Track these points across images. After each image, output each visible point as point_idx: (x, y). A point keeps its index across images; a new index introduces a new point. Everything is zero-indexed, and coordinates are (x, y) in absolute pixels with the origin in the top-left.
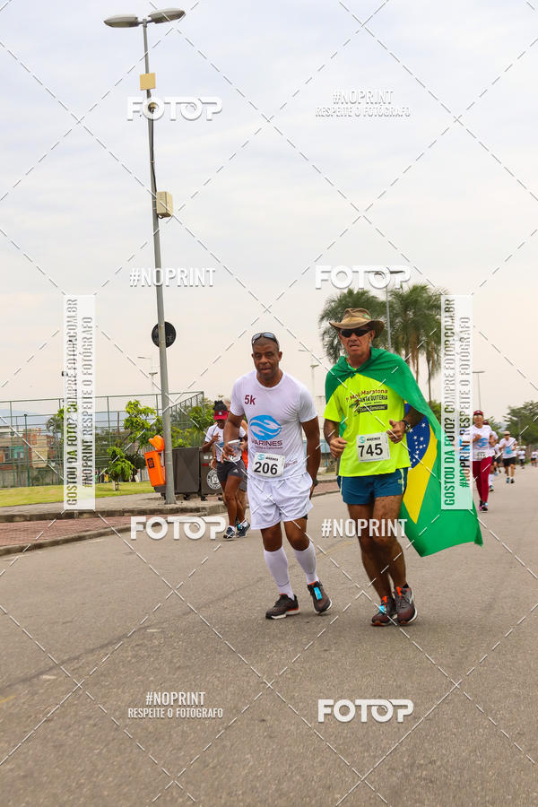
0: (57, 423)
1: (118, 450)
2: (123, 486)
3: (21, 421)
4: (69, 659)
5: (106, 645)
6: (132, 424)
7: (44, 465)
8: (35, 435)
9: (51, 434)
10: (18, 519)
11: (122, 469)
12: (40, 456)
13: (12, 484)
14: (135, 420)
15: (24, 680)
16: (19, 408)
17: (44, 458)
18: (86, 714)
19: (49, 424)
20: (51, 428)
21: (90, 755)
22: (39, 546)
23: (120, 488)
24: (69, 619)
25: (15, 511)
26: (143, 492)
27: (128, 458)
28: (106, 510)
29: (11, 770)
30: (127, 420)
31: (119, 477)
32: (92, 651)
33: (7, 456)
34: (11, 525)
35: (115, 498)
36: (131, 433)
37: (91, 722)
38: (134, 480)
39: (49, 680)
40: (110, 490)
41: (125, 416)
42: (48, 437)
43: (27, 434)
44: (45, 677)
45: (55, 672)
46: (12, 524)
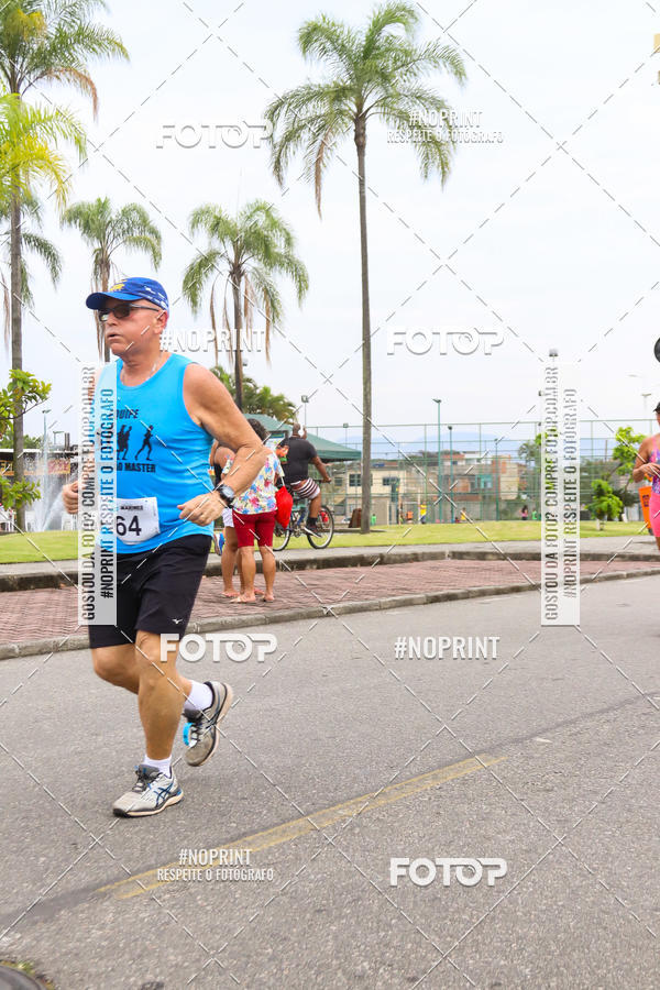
0: (531, 451)
1: (604, 484)
2: (609, 526)
3: (491, 446)
4: (565, 722)
5: (607, 710)
6: (622, 454)
7: (514, 497)
8: (504, 463)
9: (523, 462)
10: (490, 557)
11: (609, 506)
12: (509, 487)
13: (479, 516)
14: (626, 449)
15: (516, 741)
16: (490, 432)
17: (515, 489)
18: (592, 788)
19: (521, 450)
20: (524, 455)
21: (601, 836)
22: (517, 590)
23: (605, 527)
24: (560, 676)
25: (487, 548)
26: (632, 534)
27: (616, 493)
28: (592, 552)
29: (512, 842)
30: (617, 450)
31: (605, 514)
32: (592, 714)
33: (472, 484)
34: (484, 564)
35: (601, 540)
36: (621, 465)
37: (599, 798)
38: (621, 520)
39: (543, 744)
40: (594, 530)
41: (614, 444)
42: (520, 465)
43: (496, 461)
44: (538, 739)
45: (549, 734)
46: (485, 562)
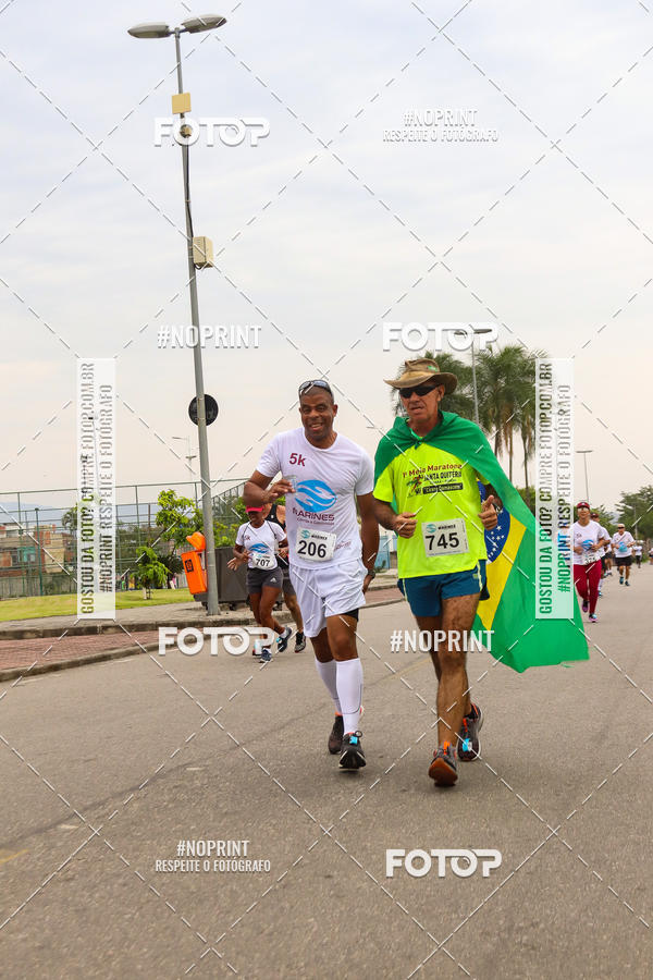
0: (71, 518)
1: (149, 551)
2: (156, 594)
3: (32, 516)
4: (92, 805)
6: (165, 518)
7: (60, 570)
8: (48, 534)
9: (68, 532)
10: (29, 635)
11: (155, 573)
12: (54, 559)
13: (21, 593)
14: (169, 514)
15: (39, 831)
16: (28, 501)
17: (59, 561)
19: (64, 520)
20: (68, 524)
21: (120, 921)
22: (55, 668)
23: (152, 596)
24: (92, 756)
25: (25, 626)
26: (180, 601)
27: (162, 560)
28: (136, 622)
29: (24, 940)
30: (160, 514)
31: (152, 583)
33: (14, 558)
34: (21, 643)
35: (147, 609)
36: (164, 530)
37: (121, 881)
38: (169, 587)
39: (68, 831)
40: (140, 599)
41: (157, 509)
42: (64, 535)
43: (38, 532)
44: (64, 827)
45: (74, 821)
46: (21, 641)
